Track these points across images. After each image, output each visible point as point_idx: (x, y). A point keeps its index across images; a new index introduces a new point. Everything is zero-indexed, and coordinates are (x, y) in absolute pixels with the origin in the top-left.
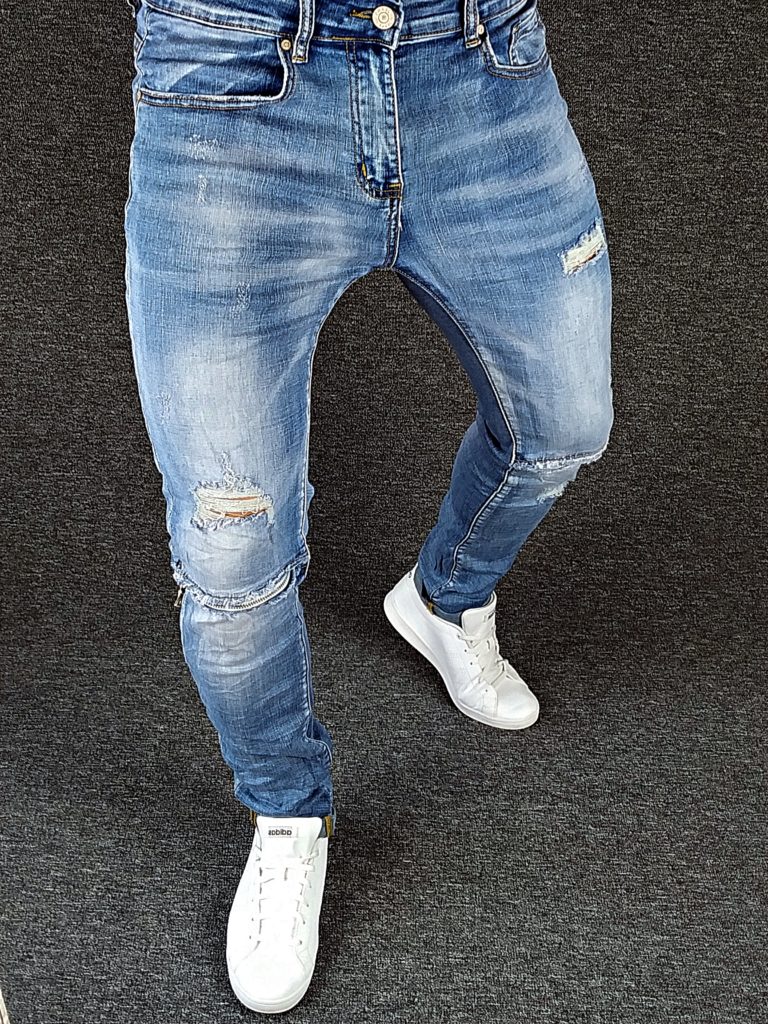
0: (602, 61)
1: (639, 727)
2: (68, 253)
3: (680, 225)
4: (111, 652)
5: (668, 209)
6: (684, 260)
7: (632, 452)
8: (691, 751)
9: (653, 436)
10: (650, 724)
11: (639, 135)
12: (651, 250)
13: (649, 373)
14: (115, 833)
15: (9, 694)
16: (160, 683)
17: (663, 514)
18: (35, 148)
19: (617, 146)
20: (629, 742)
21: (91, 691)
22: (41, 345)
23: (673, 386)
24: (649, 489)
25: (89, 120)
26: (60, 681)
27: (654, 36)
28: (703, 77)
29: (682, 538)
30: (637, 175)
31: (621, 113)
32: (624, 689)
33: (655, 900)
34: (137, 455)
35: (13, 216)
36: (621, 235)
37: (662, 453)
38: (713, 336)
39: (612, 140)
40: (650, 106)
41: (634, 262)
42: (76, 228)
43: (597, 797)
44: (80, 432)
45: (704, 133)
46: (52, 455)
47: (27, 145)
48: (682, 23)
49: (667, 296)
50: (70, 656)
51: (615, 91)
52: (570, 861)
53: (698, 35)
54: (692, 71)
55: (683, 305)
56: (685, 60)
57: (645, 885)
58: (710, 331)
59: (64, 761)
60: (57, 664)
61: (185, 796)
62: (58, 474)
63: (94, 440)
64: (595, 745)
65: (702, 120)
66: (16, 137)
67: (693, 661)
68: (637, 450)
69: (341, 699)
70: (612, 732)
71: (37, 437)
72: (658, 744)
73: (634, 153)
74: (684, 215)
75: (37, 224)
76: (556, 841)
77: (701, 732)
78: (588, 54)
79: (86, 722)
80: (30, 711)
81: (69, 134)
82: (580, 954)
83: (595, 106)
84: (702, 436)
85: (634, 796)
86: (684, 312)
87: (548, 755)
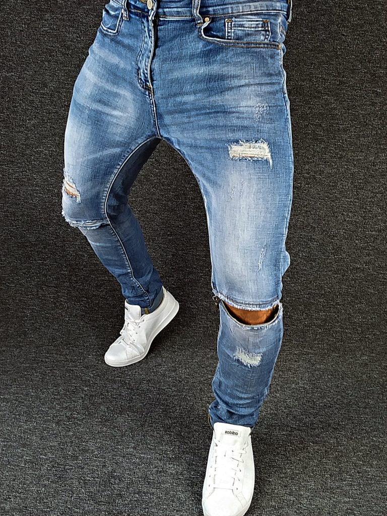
0: (318, 54)
1: (338, 395)
2: (50, 147)
3: (358, 137)
4: (63, 352)
5: (352, 129)
6: (361, 156)
7: (334, 256)
8: (365, 408)
9: (345, 247)
10: (343, 394)
11: (337, 91)
12: (344, 151)
13: (343, 214)
14: (58, 439)
15: (9, 371)
16: (87, 367)
17: (350, 289)
18: (36, 94)
19: (326, 97)
20: (332, 403)
21: (51, 370)
22: (35, 194)
23: (355, 221)
24: (343, 276)
25: (63, 80)
26: (35, 365)
27: (345, 42)
28: (369, 63)
29: (360, 302)
30: (337, 112)
31: (328, 80)
32: (330, 377)
33: (345, 481)
34: (81, 253)
35: (24, 128)
36: (329, 142)
37: (349, 257)
38: (376, 196)
39: (324, 94)
40: (343, 77)
41: (335, 157)
42: (55, 134)
43: (315, 429)
44: (53, 240)
45: (370, 91)
46: (37, 252)
47: (33, 92)
48: (359, 35)
49: (352, 174)
50: (42, 353)
51: (325, 69)
52: (300, 460)
53: (367, 41)
54: (364, 60)
55: (360, 179)
56: (360, 53)
57: (340, 473)
58: (374, 193)
59: (34, 404)
60: (34, 357)
61: (97, 422)
62: (40, 262)
63: (60, 244)
64: (314, 403)
65: (369, 84)
66: (27, 88)
67: (366, 364)
68: (337, 255)
69: (181, 377)
70: (323, 397)
71: (30, 242)
72: (348, 404)
73: (335, 100)
74: (360, 132)
75: (36, 132)
76: (293, 450)
77: (370, 399)
78: (312, 50)
79: (47, 385)
80: (19, 379)
81: (53, 87)
82: (304, 507)
83: (315, 77)
84: (371, 248)
85: (334, 429)
86: (361, 183)
87: (289, 407)
